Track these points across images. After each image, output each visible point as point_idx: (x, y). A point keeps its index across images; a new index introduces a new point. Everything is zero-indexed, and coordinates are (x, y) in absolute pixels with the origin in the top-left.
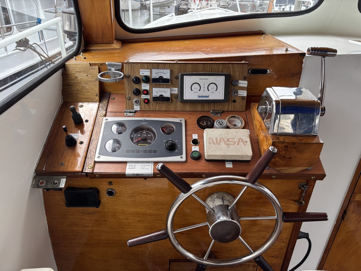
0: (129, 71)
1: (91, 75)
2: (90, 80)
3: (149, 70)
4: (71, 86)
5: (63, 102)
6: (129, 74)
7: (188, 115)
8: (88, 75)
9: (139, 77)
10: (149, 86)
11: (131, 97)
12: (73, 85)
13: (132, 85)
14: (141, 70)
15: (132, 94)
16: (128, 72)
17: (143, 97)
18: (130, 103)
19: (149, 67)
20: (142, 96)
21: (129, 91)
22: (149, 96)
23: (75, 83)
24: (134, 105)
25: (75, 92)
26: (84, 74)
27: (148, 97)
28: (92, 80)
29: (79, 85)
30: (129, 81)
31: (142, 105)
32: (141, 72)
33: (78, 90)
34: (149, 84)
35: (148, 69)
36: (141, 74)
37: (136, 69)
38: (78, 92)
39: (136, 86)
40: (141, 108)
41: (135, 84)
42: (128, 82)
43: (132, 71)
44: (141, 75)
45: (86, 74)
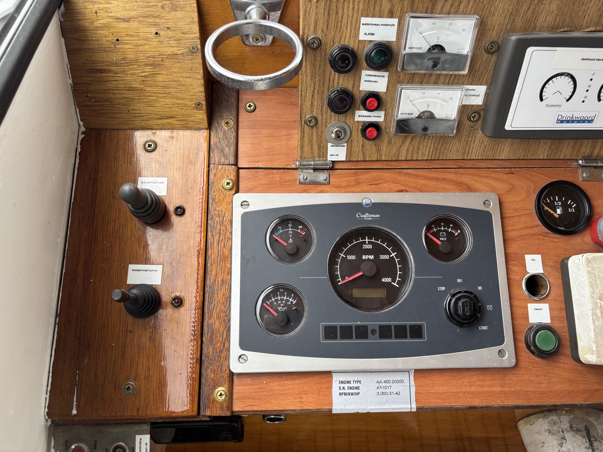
0: (321, 24)
1: (170, 33)
2: (170, 51)
3: (395, 21)
4: (103, 75)
5: (83, 129)
6: (319, 35)
7: (505, 177)
8: (162, 33)
9: (356, 48)
10: (386, 80)
11: (319, 119)
12: (109, 71)
13: (327, 78)
14: (364, 20)
15: (322, 106)
16: (315, 30)
17: (362, 116)
18: (315, 139)
19: (397, 9)
20: (358, 113)
21: (313, 96)
22: (382, 114)
23: (116, 64)
24: (329, 145)
25: (121, 96)
26: (147, 30)
27: (378, 117)
28: (175, 50)
29: (133, 69)
30: (318, 63)
31: (355, 144)
32: (363, 29)
33: (131, 89)
34: (386, 74)
35: (391, 15)
36: (362, 37)
37: (345, 16)
38: (130, 95)
39: (341, 81)
40: (349, 153)
41: (337, 74)
42: (314, 65)
43: (332, 25)
44: (362, 41)
45: (154, 30)
